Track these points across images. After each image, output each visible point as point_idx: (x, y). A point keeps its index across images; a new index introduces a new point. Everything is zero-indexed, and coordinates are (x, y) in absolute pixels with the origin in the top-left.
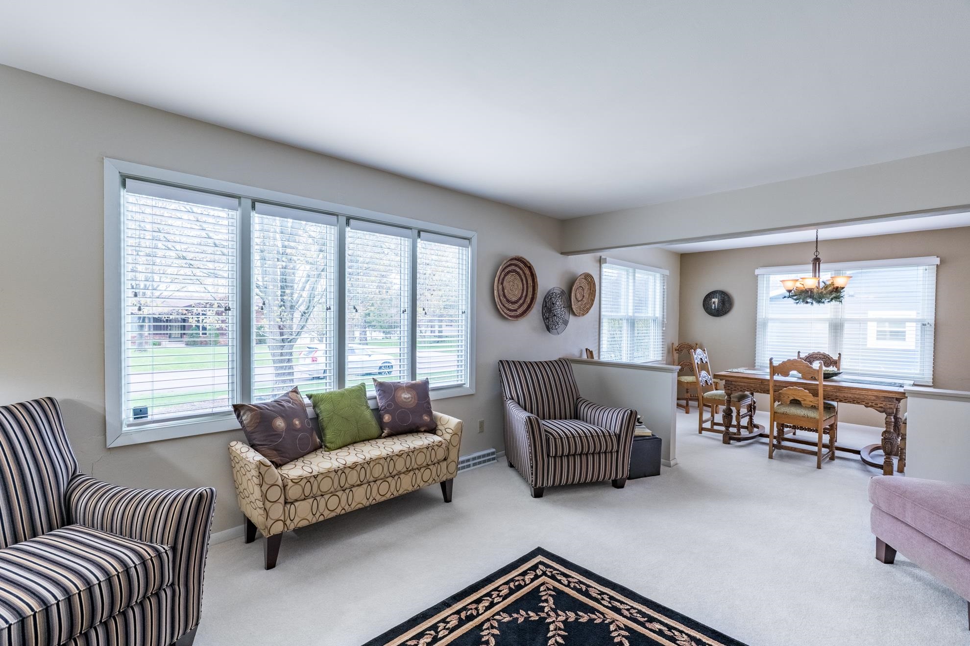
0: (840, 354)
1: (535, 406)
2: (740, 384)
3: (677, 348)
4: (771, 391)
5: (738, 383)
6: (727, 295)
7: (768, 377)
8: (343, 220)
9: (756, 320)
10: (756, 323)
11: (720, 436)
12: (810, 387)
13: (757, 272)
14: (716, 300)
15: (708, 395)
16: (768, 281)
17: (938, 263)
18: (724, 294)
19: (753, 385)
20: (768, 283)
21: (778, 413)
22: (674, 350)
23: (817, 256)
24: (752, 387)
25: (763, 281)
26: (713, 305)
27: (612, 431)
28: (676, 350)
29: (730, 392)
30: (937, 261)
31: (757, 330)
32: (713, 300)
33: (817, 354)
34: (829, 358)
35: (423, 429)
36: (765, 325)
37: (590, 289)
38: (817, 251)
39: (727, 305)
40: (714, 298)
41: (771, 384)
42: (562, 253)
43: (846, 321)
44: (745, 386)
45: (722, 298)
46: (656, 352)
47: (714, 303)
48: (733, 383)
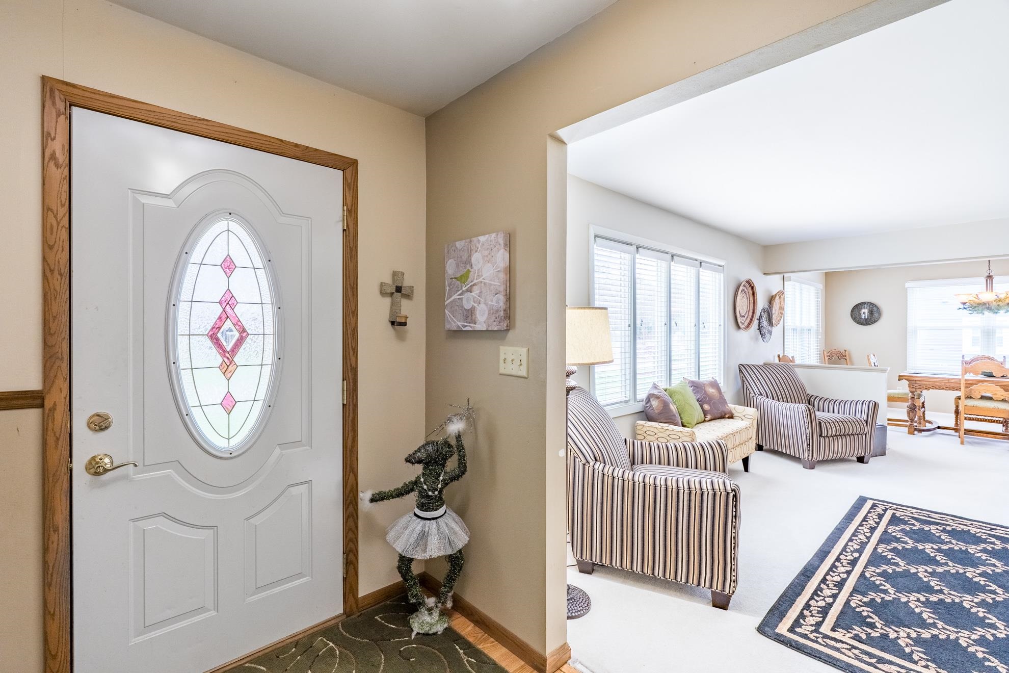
1: (785, 397)
2: (925, 383)
3: (829, 354)
4: (963, 388)
5: (923, 382)
6: (876, 306)
7: (960, 377)
8: (669, 256)
9: (906, 328)
10: (906, 331)
11: (906, 429)
12: (1001, 384)
13: (907, 285)
14: (865, 310)
18: (872, 306)
19: (937, 384)
21: (969, 406)
23: (989, 273)
24: (936, 385)
25: (913, 293)
26: (862, 315)
27: (862, 419)
28: (827, 356)
29: (914, 390)
31: (908, 337)
35: (727, 416)
36: (915, 332)
37: (780, 304)
38: (989, 269)
39: (876, 315)
40: (862, 309)
41: (963, 382)
42: (765, 274)
44: (929, 385)
45: (872, 309)
47: (864, 313)
48: (918, 382)
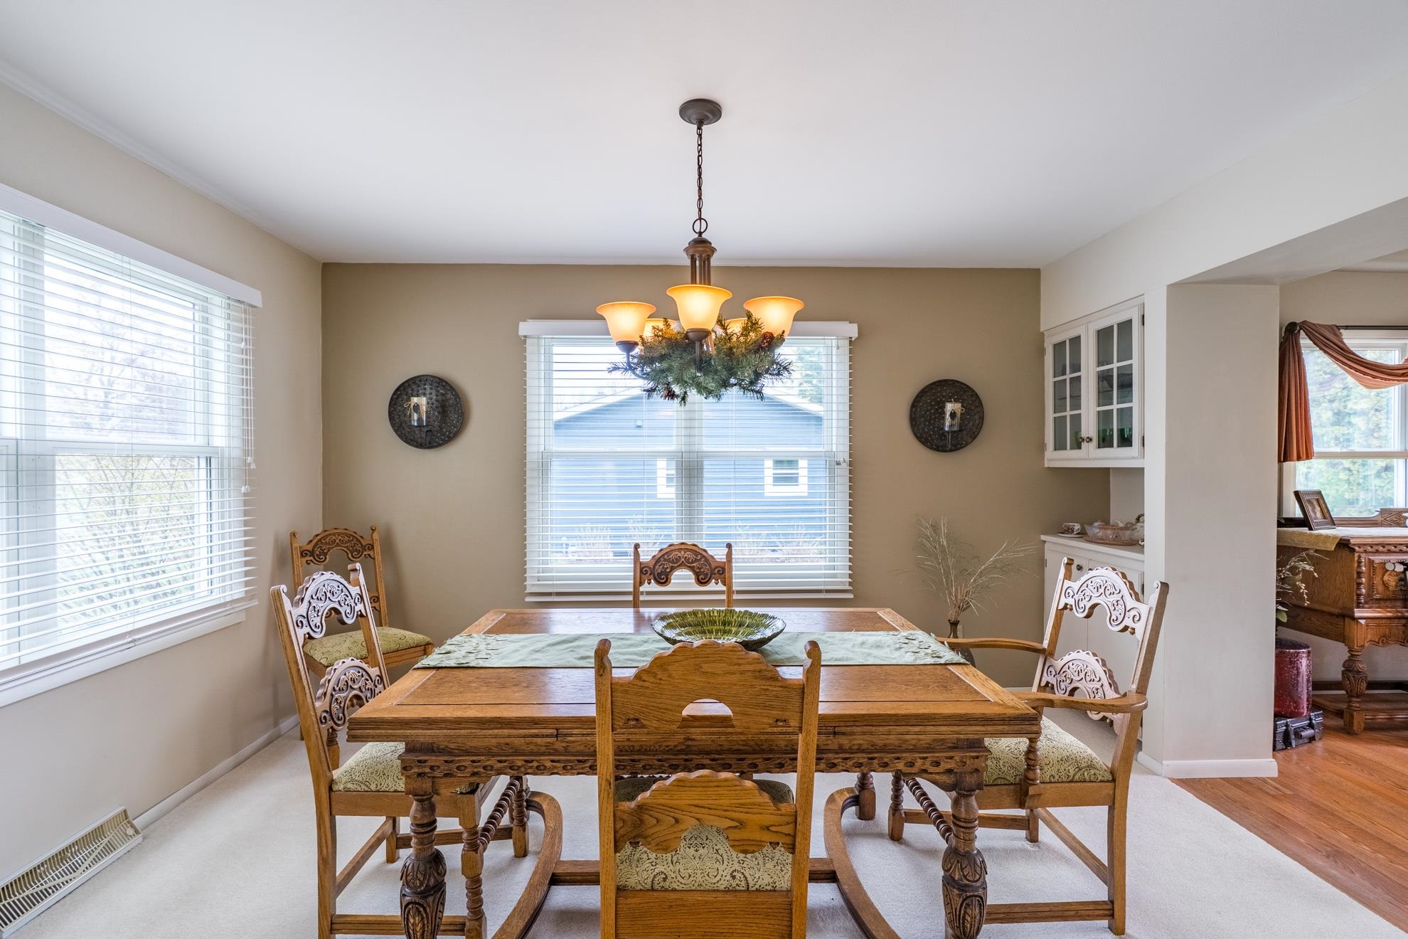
0: (729, 546)
3: (310, 547)
6: (453, 389)
9: (524, 456)
10: (524, 465)
13: (523, 329)
14: (422, 401)
15: (350, 772)
16: (549, 354)
17: (855, 335)
18: (445, 387)
20: (549, 362)
22: (297, 554)
23: (700, 233)
25: (539, 353)
26: (415, 416)
28: (303, 554)
30: (852, 330)
31: (528, 483)
32: (415, 400)
33: (680, 550)
34: (707, 560)
36: (544, 468)
38: (700, 219)
39: (453, 417)
40: (418, 396)
43: (708, 456)
45: (440, 398)
46: (216, 574)
